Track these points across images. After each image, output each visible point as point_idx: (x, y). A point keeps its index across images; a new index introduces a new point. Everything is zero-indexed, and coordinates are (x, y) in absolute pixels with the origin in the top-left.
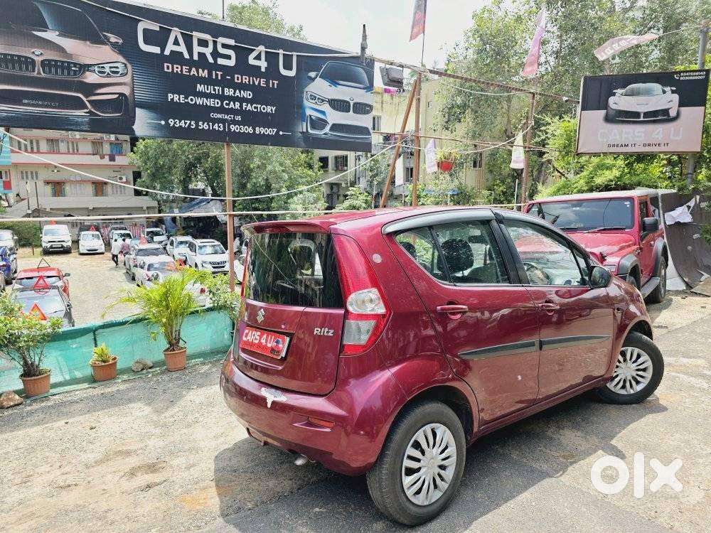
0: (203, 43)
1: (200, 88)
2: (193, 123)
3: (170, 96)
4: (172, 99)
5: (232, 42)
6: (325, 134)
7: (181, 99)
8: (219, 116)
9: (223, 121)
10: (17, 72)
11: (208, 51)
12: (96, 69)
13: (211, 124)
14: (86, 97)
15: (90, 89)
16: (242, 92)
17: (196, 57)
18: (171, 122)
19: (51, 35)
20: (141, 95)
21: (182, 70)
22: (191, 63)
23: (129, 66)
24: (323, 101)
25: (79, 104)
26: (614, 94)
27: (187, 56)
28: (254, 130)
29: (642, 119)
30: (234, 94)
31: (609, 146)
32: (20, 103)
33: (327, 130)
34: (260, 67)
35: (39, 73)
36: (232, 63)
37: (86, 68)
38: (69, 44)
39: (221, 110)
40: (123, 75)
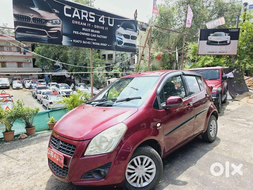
0: (85, 14)
1: (83, 29)
2: (81, 41)
3: (74, 32)
4: (75, 33)
5: (94, 14)
6: (122, 46)
7: (77, 33)
8: (89, 39)
9: (90, 41)
10: (24, 22)
11: (86, 17)
12: (51, 22)
13: (86, 42)
14: (47, 31)
15: (48, 28)
16: (97, 31)
17: (82, 19)
18: (74, 41)
19: (36, 9)
20: (65, 31)
21: (78, 23)
22: (81, 21)
23: (61, 21)
24: (122, 35)
25: (45, 34)
26: (210, 35)
27: (79, 18)
28: (100, 44)
29: (218, 44)
30: (94, 31)
31: (208, 52)
32: (25, 33)
33: (123, 44)
34: (102, 23)
35: (32, 22)
36: (93, 21)
37: (47, 21)
38: (42, 13)
39: (90, 37)
40: (59, 24)
